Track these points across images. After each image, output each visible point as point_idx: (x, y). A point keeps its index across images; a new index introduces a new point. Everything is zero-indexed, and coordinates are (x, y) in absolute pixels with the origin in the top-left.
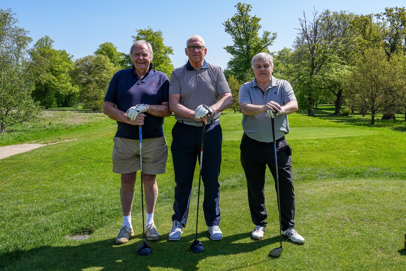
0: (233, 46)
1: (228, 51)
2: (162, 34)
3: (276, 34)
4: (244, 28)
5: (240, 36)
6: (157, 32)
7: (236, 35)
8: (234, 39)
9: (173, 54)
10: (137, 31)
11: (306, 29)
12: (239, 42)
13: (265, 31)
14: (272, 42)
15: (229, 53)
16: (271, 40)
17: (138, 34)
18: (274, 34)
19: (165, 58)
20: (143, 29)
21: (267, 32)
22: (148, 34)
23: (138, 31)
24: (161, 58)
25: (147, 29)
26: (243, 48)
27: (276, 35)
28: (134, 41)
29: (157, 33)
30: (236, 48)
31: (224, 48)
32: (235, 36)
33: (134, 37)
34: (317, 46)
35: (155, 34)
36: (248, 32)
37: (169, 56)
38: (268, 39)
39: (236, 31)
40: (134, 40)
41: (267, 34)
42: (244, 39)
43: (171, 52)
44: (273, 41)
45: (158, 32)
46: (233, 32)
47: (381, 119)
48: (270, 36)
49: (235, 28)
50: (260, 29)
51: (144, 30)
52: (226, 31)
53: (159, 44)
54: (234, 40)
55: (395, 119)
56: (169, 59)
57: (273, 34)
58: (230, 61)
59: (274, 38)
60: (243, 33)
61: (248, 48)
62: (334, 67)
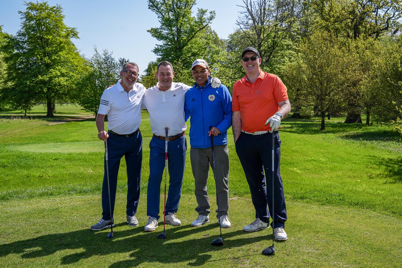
0: (159, 28)
1: (153, 35)
2: (62, 10)
3: (214, 12)
4: (173, 4)
5: (168, 14)
6: (54, 7)
7: (163, 14)
8: (160, 19)
9: (78, 38)
10: (25, 4)
11: (251, 6)
12: (167, 23)
13: (200, 8)
14: (209, 24)
15: (155, 38)
16: (208, 21)
17: (27, 9)
18: (212, 13)
19: (68, 43)
20: (35, 3)
21: (202, 9)
22: (42, 9)
23: (27, 4)
24: (61, 43)
25: (40, 2)
26: (172, 30)
27: (215, 14)
28: (22, 18)
29: (55, 9)
30: (164, 31)
31: (148, 31)
32: (162, 14)
33: (21, 12)
34: (264, 28)
35: (51, 9)
36: (178, 10)
37: (73, 40)
38: (204, 19)
39: (162, 8)
40: (22, 17)
41: (203, 12)
42: (174, 20)
43: (75, 35)
44: (211, 22)
45: (56, 7)
46: (158, 10)
47: (344, 123)
48: (207, 16)
49: (161, 3)
50: (194, 6)
51: (36, 3)
52: (149, 8)
53: (57, 24)
54: (160, 21)
55: (361, 122)
56: (73, 45)
57: (211, 13)
58: (155, 48)
59: (211, 18)
60: (172, 11)
61: (179, 31)
62: (287, 57)
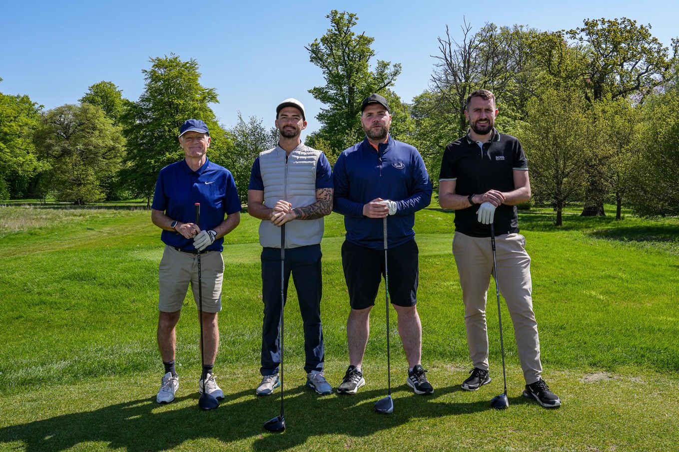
0: (324, 87)
1: (316, 97)
2: (197, 66)
3: (399, 65)
4: (343, 55)
5: (337, 69)
6: (187, 63)
7: (331, 68)
8: (325, 76)
9: (217, 102)
10: (151, 60)
11: (451, 57)
12: (335, 80)
13: (380, 61)
14: (392, 81)
15: (319, 100)
16: (390, 77)
17: (153, 66)
18: (397, 66)
19: (205, 109)
20: (162, 57)
21: (383, 62)
22: (171, 66)
23: (153, 61)
24: (195, 109)
25: (170, 57)
26: (341, 90)
27: (401, 68)
28: (146, 79)
29: (188, 65)
30: (331, 91)
31: (310, 92)
32: (328, 69)
33: (146, 71)
34: (470, 86)
35: (183, 66)
36: (351, 63)
37: (211, 105)
38: (385, 74)
39: (329, 61)
40: (146, 77)
41: (384, 65)
42: (344, 76)
43: (213, 98)
44: (394, 78)
45: (190, 62)
46: (324, 63)
47: (582, 215)
48: (390, 70)
49: (327, 55)
50: (371, 57)
51: (165, 59)
52: (311, 61)
53: (191, 85)
54: (326, 77)
55: (604, 214)
56: (211, 111)
57: (395, 66)
58: (320, 113)
59: (396, 73)
60: (342, 65)
61: (351, 90)
62: (500, 124)
